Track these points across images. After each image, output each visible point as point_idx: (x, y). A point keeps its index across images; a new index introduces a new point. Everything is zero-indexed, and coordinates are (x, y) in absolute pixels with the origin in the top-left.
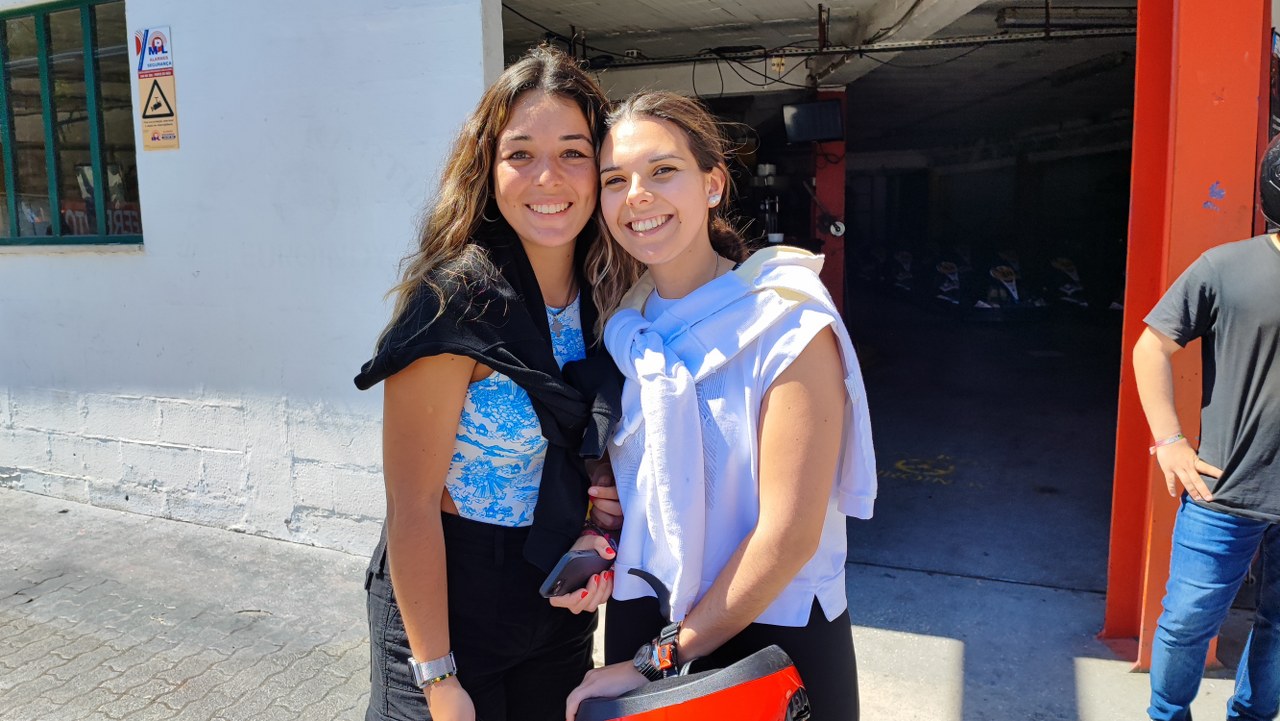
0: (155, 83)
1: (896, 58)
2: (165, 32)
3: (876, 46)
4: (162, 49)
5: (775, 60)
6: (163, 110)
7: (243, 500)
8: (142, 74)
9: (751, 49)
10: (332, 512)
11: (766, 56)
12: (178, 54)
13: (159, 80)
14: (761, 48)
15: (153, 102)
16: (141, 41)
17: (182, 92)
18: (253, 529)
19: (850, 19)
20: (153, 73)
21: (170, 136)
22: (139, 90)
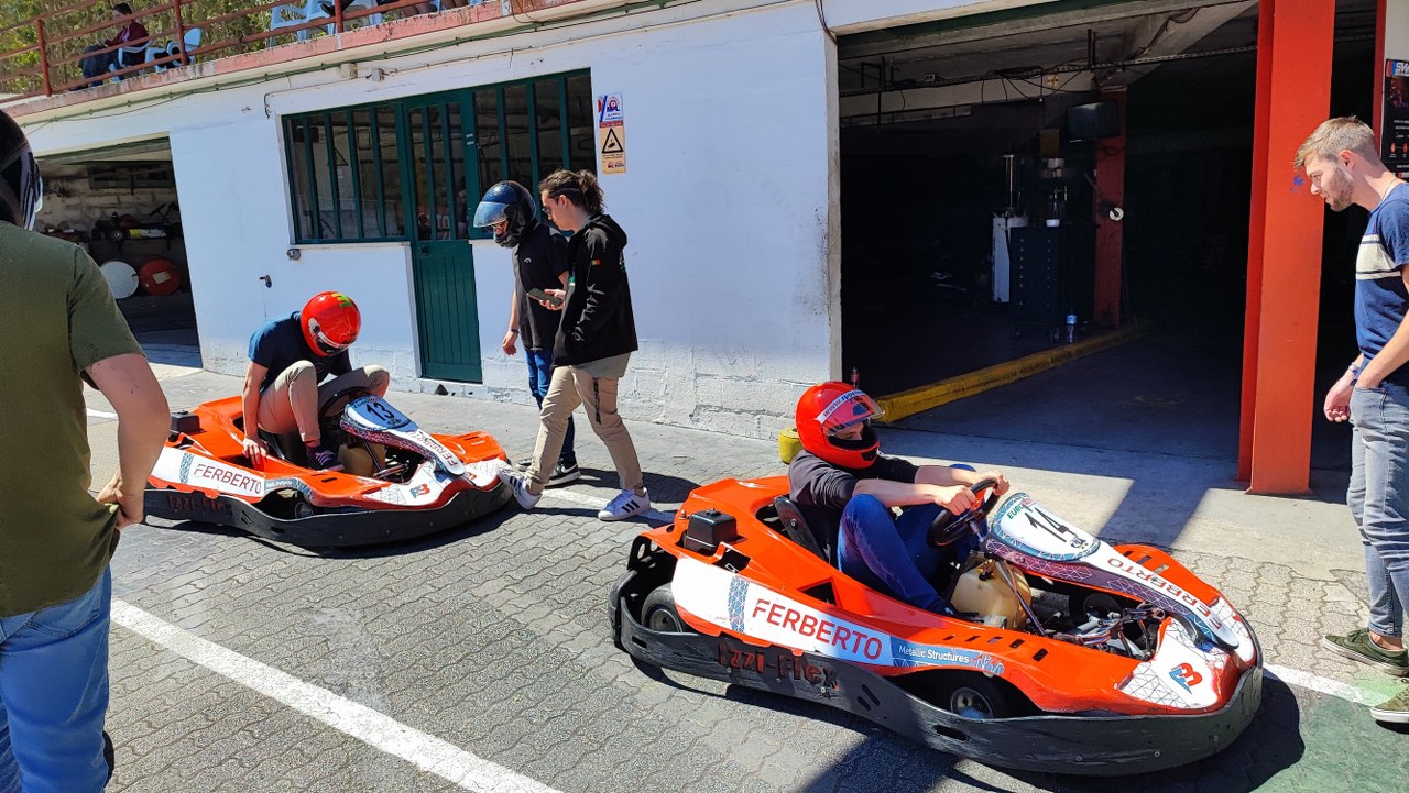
0: (611, 130)
1: (1158, 68)
2: (618, 97)
3: (1137, 61)
4: (616, 108)
5: (1050, 77)
6: (616, 148)
7: (662, 402)
8: (602, 124)
9: (1031, 69)
10: (721, 408)
11: (1043, 73)
12: (626, 112)
13: (615, 129)
14: (1039, 67)
15: (609, 143)
16: (602, 102)
17: (626, 135)
18: (669, 421)
19: (1120, 36)
20: (609, 124)
21: (620, 165)
22: (600, 135)
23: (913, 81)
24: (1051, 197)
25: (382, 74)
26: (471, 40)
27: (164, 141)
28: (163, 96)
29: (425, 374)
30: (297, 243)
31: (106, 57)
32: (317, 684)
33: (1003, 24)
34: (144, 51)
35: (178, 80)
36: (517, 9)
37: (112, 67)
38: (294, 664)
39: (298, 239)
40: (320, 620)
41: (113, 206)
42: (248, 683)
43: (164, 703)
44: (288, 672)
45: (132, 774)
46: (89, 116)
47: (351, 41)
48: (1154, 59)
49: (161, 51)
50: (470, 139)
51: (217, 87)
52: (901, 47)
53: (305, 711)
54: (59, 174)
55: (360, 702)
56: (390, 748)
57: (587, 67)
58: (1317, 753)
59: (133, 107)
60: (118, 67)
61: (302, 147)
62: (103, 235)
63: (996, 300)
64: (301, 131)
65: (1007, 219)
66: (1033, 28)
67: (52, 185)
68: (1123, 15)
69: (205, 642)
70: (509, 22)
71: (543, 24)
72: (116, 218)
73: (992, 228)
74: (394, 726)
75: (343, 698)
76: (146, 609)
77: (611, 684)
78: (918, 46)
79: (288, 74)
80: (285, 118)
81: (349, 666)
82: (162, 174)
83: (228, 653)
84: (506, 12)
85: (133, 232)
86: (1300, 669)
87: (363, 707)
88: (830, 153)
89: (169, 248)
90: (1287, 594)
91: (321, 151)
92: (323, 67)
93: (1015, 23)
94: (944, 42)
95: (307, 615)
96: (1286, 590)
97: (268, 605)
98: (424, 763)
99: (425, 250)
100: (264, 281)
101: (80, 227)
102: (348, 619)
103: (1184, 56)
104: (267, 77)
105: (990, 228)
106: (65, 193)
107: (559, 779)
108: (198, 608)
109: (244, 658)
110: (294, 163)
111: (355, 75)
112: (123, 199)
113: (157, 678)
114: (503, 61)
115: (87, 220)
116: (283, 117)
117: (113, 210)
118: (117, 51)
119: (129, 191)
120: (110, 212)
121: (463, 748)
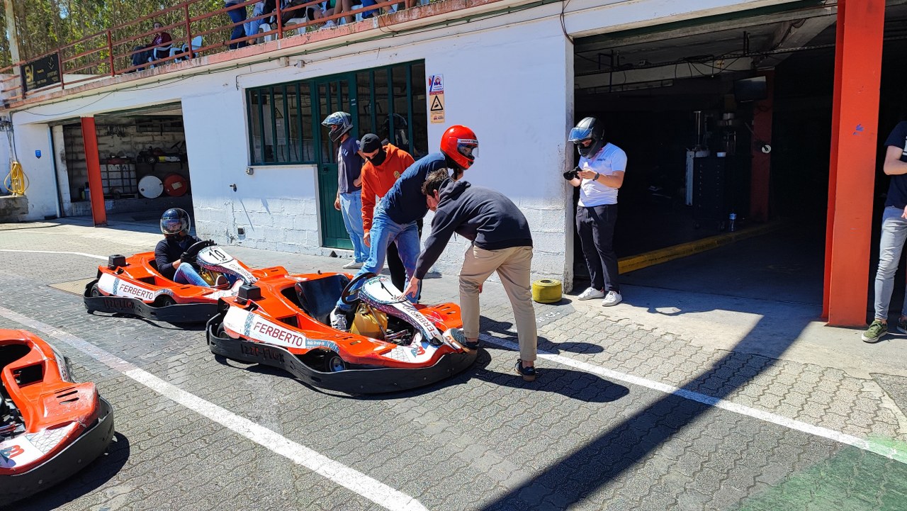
0: (436, 97)
1: (791, 55)
2: (441, 76)
3: (775, 52)
4: (439, 83)
5: (719, 62)
6: (439, 107)
8: (431, 93)
9: (706, 57)
11: (714, 60)
12: (445, 85)
13: (439, 96)
14: (711, 55)
15: (435, 104)
16: (431, 80)
17: (445, 99)
19: (765, 35)
20: (435, 93)
21: (441, 118)
22: (430, 100)
23: (632, 65)
24: (725, 138)
25: (304, 63)
26: (355, 42)
27: (178, 104)
28: (178, 77)
29: (324, 245)
30: (252, 165)
31: (147, 53)
32: (243, 416)
33: (678, 30)
34: (169, 50)
35: (187, 67)
36: (382, 24)
37: (150, 59)
38: (232, 406)
39: (253, 162)
40: (249, 382)
41: (150, 142)
42: (206, 414)
43: (159, 424)
44: (228, 409)
45: (138, 459)
46: (136, 88)
47: (286, 44)
48: (787, 50)
49: (179, 49)
50: (353, 102)
51: (209, 72)
52: (615, 45)
53: (235, 430)
54: (119, 123)
55: (266, 427)
56: (280, 451)
57: (423, 58)
58: (831, 477)
59: (161, 83)
60: (154, 59)
61: (257, 107)
62: (143, 161)
63: (688, 204)
64: (256, 97)
65: (695, 152)
66: (697, 33)
67: (114, 129)
68: (753, 24)
69: (184, 392)
70: (378, 32)
71: (397, 32)
72: (151, 150)
73: (686, 157)
74: (283, 440)
75: (257, 424)
76: (153, 373)
77: (409, 422)
78: (625, 44)
79: (249, 64)
80: (247, 90)
81: (262, 408)
82: (176, 123)
83: (196, 398)
84: (375, 26)
85: (161, 158)
86: (834, 429)
87: (267, 429)
88: (567, 110)
89: (182, 168)
90: (838, 387)
91: (267, 110)
92: (270, 60)
93: (685, 29)
94: (642, 41)
95: (242, 380)
96: (838, 384)
97: (221, 373)
98: (298, 460)
99: (326, 169)
100: (232, 188)
101: (130, 155)
102: (264, 382)
103: (806, 48)
104: (238, 66)
105: (685, 158)
106: (122, 135)
107: (372, 472)
108: (182, 374)
109: (204, 401)
110: (252, 116)
111: (288, 64)
112: (156, 138)
113: (156, 410)
114: (373, 55)
115: (134, 151)
116: (246, 89)
117: (149, 145)
118: (153, 50)
119: (160, 133)
120: (147, 146)
121: (320, 453)
